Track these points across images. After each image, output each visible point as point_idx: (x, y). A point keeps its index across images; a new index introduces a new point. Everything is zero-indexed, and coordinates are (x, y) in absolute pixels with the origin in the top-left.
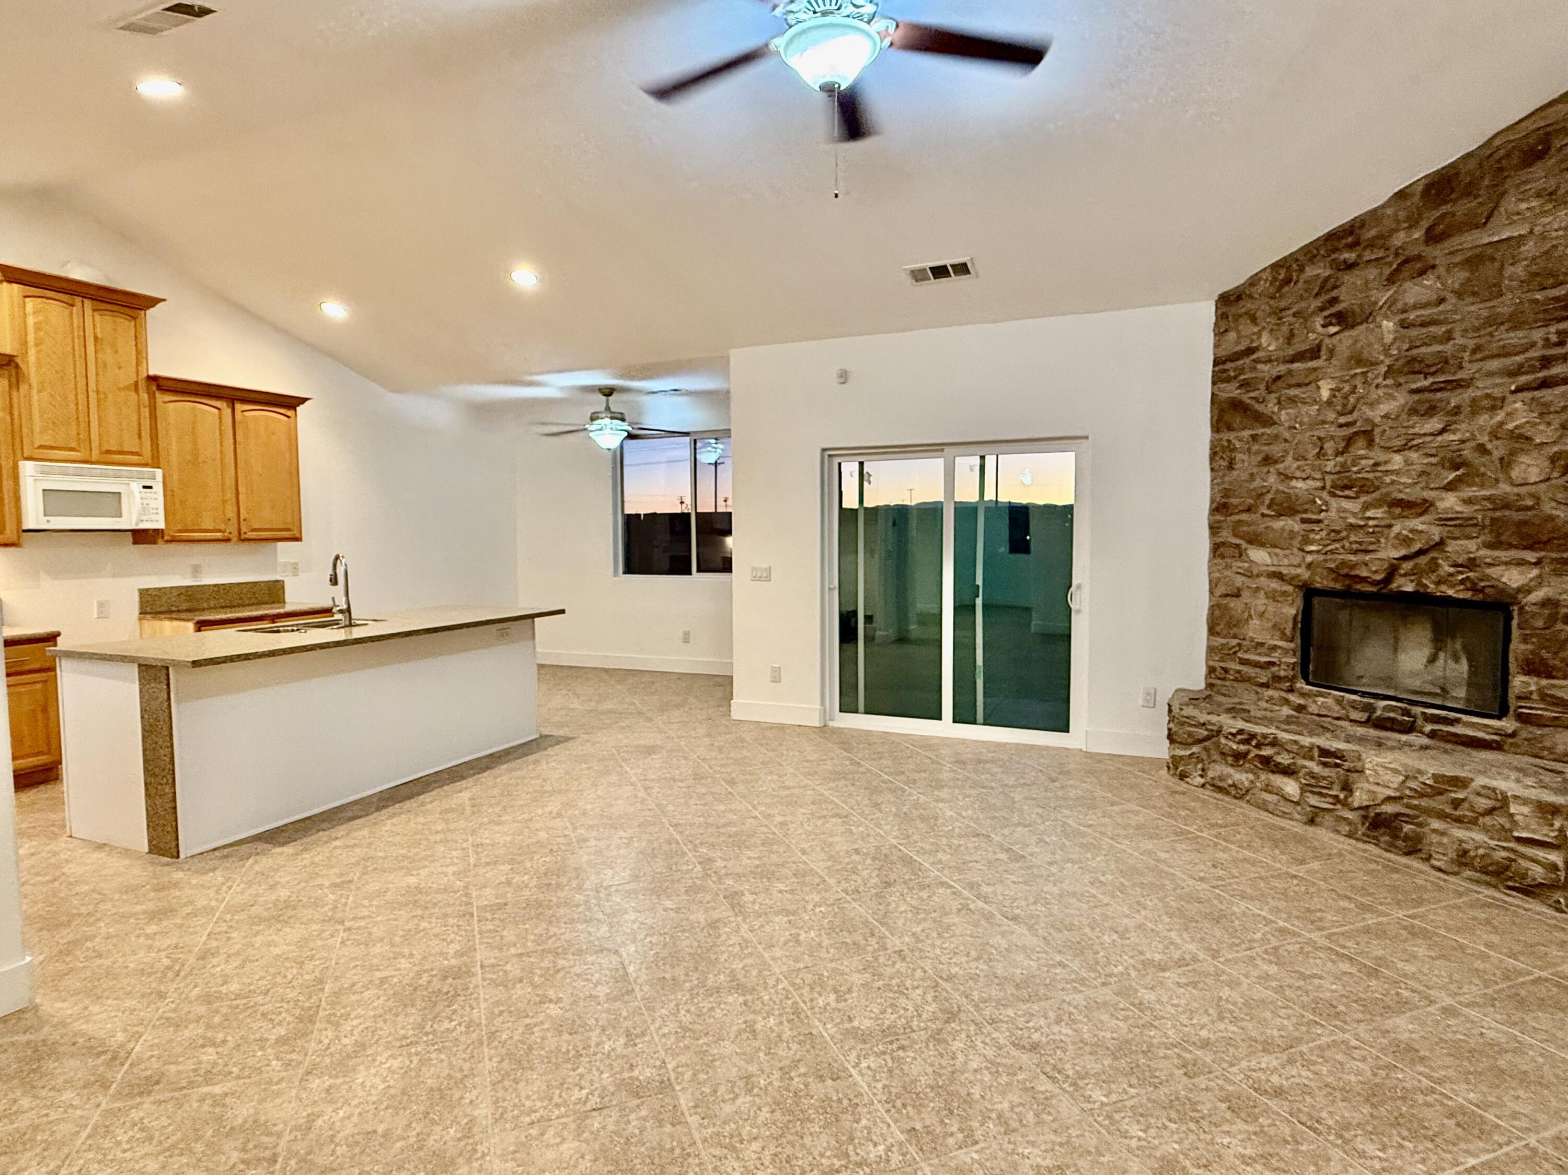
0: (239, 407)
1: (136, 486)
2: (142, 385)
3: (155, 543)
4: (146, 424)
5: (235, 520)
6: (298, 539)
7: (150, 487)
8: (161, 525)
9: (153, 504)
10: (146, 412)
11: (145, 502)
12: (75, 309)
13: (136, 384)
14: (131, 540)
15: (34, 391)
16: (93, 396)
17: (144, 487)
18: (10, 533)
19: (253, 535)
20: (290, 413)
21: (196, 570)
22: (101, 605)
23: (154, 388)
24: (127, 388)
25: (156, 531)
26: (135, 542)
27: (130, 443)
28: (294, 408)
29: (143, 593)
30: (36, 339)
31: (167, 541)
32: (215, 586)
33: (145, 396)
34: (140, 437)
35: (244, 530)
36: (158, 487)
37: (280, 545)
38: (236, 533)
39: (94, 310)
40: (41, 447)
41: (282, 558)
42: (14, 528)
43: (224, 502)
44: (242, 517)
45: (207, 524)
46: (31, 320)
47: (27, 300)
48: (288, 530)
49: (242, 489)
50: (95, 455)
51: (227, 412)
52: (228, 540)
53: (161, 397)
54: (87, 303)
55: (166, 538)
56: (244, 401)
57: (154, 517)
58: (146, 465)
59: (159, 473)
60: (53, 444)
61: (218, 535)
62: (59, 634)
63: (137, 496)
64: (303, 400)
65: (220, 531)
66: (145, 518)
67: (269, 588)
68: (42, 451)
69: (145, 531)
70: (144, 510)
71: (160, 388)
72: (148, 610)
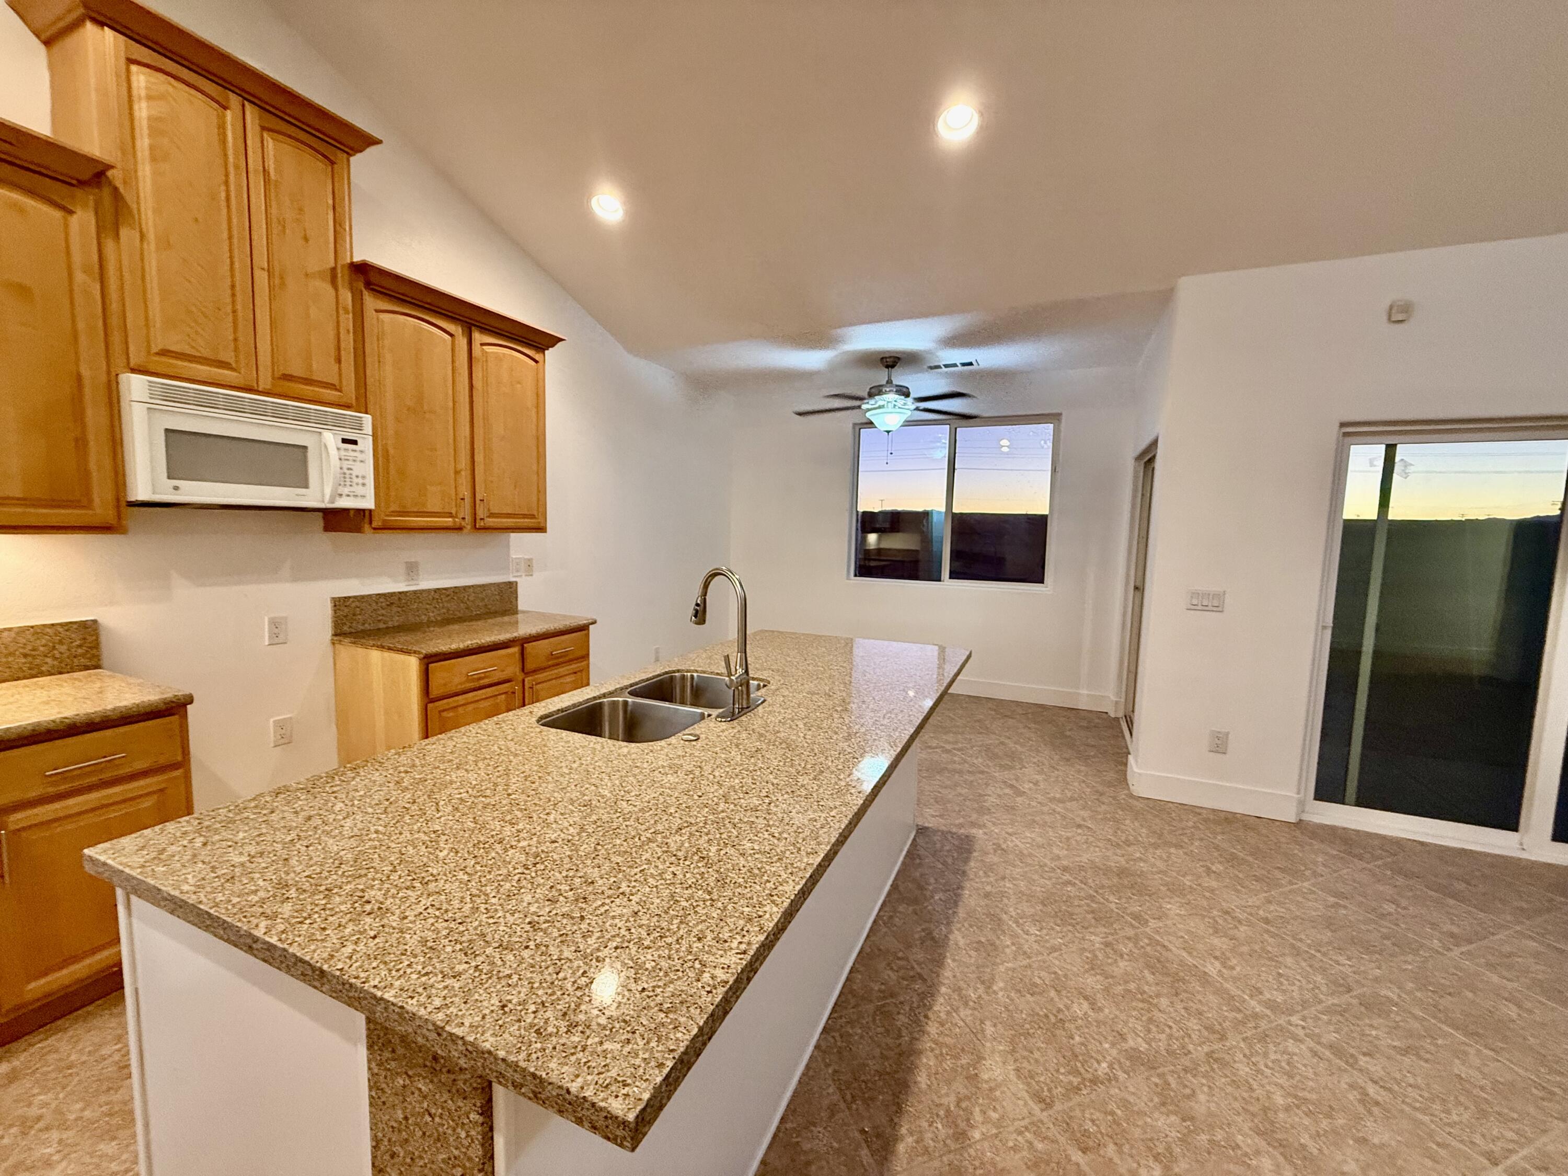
0: (478, 337)
1: (331, 439)
2: (343, 277)
3: (359, 530)
4: (348, 342)
5: (468, 500)
6: (541, 529)
7: (354, 442)
8: (368, 503)
9: (358, 469)
10: (347, 321)
11: (346, 465)
12: (228, 113)
13: (334, 270)
14: (321, 523)
15: (151, 246)
16: (261, 277)
17: (345, 441)
18: (102, 509)
19: (491, 522)
20: (537, 356)
21: (412, 569)
22: (276, 625)
23: (361, 285)
24: (320, 274)
25: (361, 512)
26: (328, 528)
27: (323, 368)
28: (542, 349)
29: (340, 604)
30: (152, 148)
31: (375, 529)
32: (436, 590)
33: (347, 297)
34: (339, 361)
35: (480, 513)
36: (366, 444)
37: (513, 536)
38: (469, 518)
39: (263, 128)
40: (164, 353)
41: (515, 554)
42: (110, 496)
43: (457, 472)
44: (478, 497)
45: (434, 504)
46: (142, 111)
47: (134, 68)
48: (533, 516)
49: (479, 458)
50: (265, 382)
51: (462, 342)
52: (460, 529)
53: (371, 302)
54: (251, 112)
55: (374, 524)
56: (484, 330)
57: (359, 490)
58: (348, 407)
59: (367, 419)
60: (189, 351)
61: (448, 521)
62: (190, 700)
63: (333, 452)
64: (553, 341)
65: (450, 515)
66: (346, 491)
67: (501, 593)
68: (164, 359)
69: (344, 512)
70: (345, 477)
71: (368, 285)
72: (346, 628)
